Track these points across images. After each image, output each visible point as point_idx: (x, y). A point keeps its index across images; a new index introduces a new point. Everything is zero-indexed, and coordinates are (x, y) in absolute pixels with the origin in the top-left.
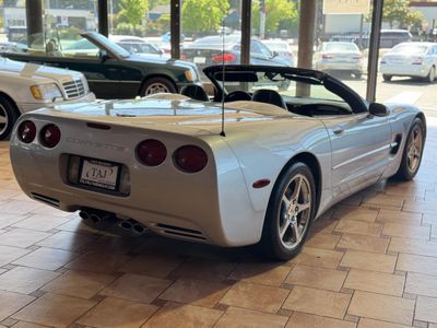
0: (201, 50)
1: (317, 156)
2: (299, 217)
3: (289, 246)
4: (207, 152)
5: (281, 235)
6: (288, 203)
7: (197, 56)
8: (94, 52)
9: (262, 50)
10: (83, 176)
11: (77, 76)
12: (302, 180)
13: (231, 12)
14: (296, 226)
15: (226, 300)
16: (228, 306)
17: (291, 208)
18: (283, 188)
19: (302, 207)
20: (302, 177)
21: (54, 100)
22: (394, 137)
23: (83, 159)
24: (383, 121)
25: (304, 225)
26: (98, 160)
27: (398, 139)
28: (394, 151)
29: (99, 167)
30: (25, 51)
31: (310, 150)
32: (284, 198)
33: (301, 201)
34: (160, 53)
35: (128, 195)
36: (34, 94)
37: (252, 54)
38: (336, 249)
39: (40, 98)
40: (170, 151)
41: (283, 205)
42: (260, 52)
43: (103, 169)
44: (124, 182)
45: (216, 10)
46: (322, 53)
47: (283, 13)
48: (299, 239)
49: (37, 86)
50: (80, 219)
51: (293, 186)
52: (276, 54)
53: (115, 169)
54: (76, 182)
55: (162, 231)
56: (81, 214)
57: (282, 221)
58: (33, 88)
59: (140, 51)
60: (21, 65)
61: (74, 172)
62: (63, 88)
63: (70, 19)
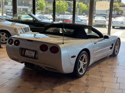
0: (61, 19)
1: (89, 49)
2: (84, 66)
3: (81, 74)
4: (59, 48)
5: (79, 71)
6: (81, 62)
7: (60, 20)
8: (31, 19)
9: (78, 19)
10: (26, 54)
11: (27, 26)
12: (85, 56)
13: (69, 7)
14: (83, 68)
15: (71, 89)
16: (71, 91)
17: (82, 63)
18: (79, 58)
19: (85, 63)
20: (85, 55)
21: (21, 33)
22: (111, 45)
23: (25, 49)
24: (108, 40)
25: (85, 68)
26: (30, 50)
27: (112, 45)
28: (111, 48)
29: (30, 52)
30: (12, 18)
31: (87, 48)
32: (80, 61)
33: (84, 61)
34: (50, 19)
35: (37, 59)
36: (15, 31)
37: (75, 20)
38: (100, 76)
39: (17, 32)
40: (49, 48)
41: (80, 62)
42: (78, 20)
43: (31, 52)
44: (37, 56)
45: (65, 7)
46: (95, 20)
47: (84, 8)
48: (84, 72)
49: (16, 29)
50: (24, 65)
51: (82, 57)
52: (82, 20)
53: (34, 52)
54: (24, 55)
55: (46, 69)
56: (25, 64)
57: (79, 67)
58: (15, 30)
59: (44, 19)
60: (11, 23)
61: (23, 53)
62: (23, 29)
63: (23, 9)
